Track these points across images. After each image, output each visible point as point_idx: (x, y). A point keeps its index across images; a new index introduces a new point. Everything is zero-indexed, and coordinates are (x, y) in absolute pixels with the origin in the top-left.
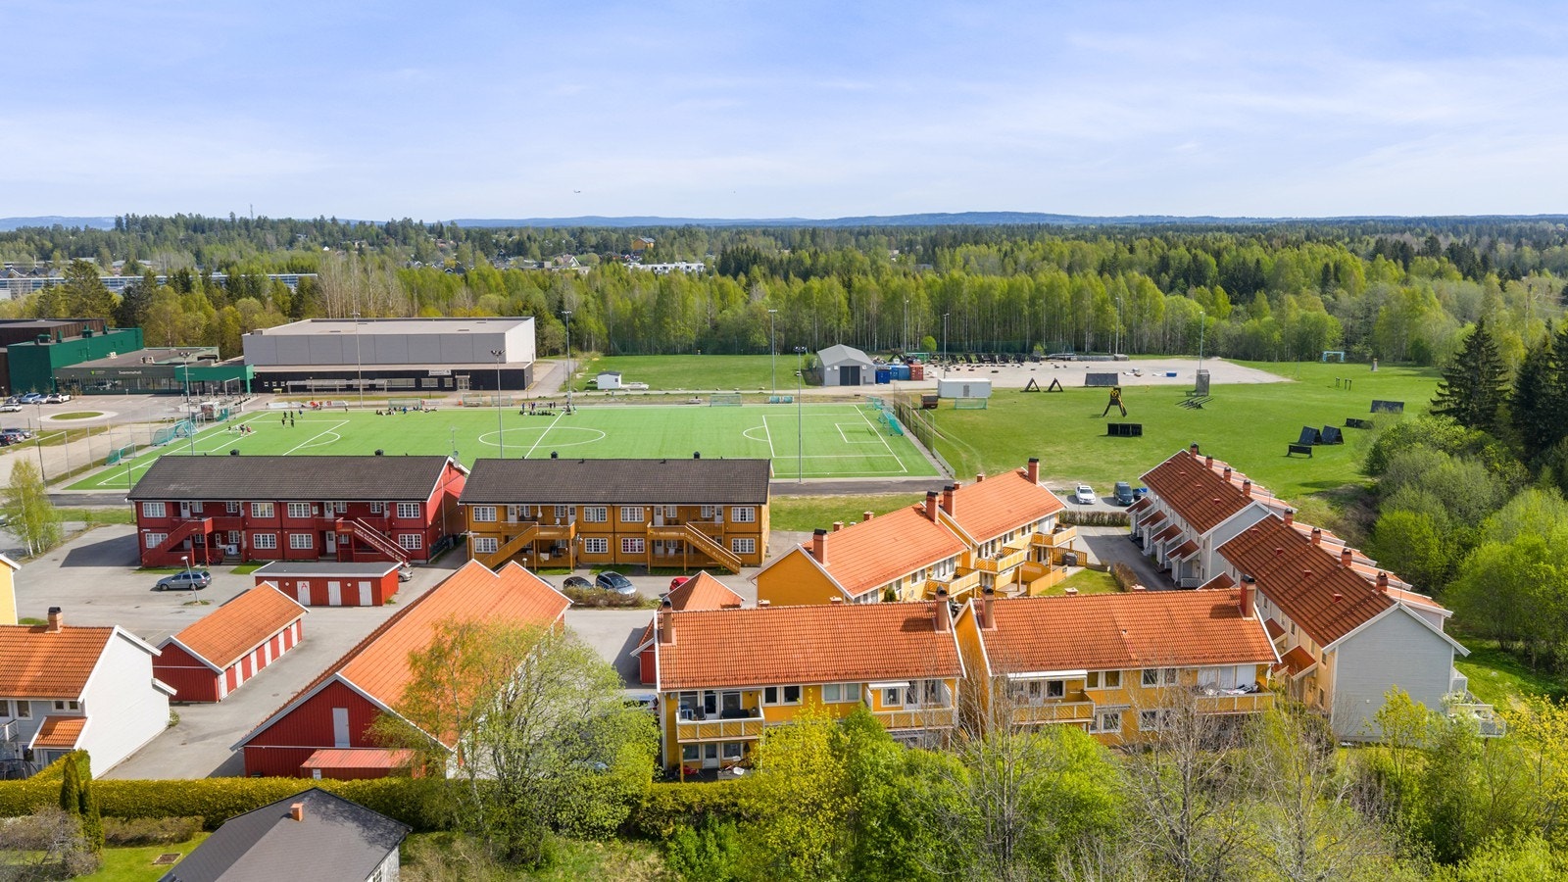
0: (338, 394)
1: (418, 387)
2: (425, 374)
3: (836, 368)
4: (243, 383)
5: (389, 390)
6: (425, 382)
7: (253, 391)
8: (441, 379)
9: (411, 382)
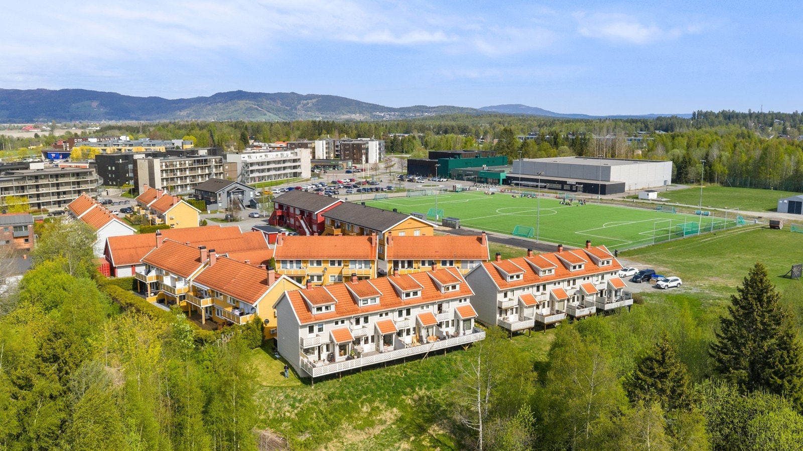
0: (530, 189)
1: (562, 189)
2: (565, 183)
3: (786, 201)
4: (499, 180)
5: (549, 189)
6: (566, 187)
7: (503, 184)
8: (571, 186)
9: (560, 186)
